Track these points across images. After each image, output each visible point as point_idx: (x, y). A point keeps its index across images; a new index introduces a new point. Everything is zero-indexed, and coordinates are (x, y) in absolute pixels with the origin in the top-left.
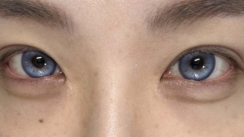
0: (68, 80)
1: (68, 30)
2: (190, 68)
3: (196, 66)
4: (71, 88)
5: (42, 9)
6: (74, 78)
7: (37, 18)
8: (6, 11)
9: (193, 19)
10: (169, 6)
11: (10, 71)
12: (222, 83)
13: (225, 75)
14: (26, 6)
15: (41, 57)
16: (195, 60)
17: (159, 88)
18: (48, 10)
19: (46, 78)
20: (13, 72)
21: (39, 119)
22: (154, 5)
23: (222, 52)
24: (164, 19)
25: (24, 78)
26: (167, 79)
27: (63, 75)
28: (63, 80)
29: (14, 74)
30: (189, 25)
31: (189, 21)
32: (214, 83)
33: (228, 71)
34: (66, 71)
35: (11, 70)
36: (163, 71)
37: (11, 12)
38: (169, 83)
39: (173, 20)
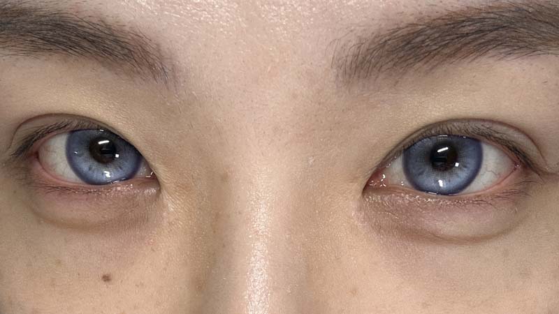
0: (164, 192)
1: (166, 82)
2: (428, 168)
3: (442, 163)
4: (171, 207)
5: (111, 38)
6: (178, 186)
8: (32, 41)
10: (382, 33)
12: (497, 200)
13: (503, 184)
14: (76, 30)
15: (108, 141)
16: (439, 151)
17: (360, 209)
18: (122, 40)
19: (119, 186)
20: (47, 172)
21: (101, 273)
22: (352, 31)
23: (497, 135)
24: (373, 60)
25: (72, 184)
26: (377, 190)
27: (154, 180)
28: (153, 191)
29: (50, 177)
30: (427, 73)
31: (425, 66)
32: (479, 200)
33: (509, 176)
34: (162, 172)
35: (43, 168)
36: (370, 173)
37: (44, 44)
38: (381, 199)
39: (392, 63)
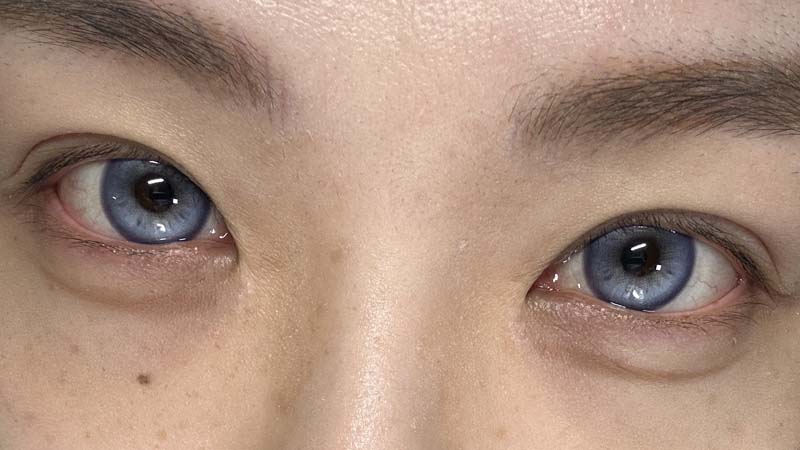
4: (251, 287)
6: (265, 259)
7: (176, 64)
9: (649, 129)
11: (63, 213)
21: (137, 372)
